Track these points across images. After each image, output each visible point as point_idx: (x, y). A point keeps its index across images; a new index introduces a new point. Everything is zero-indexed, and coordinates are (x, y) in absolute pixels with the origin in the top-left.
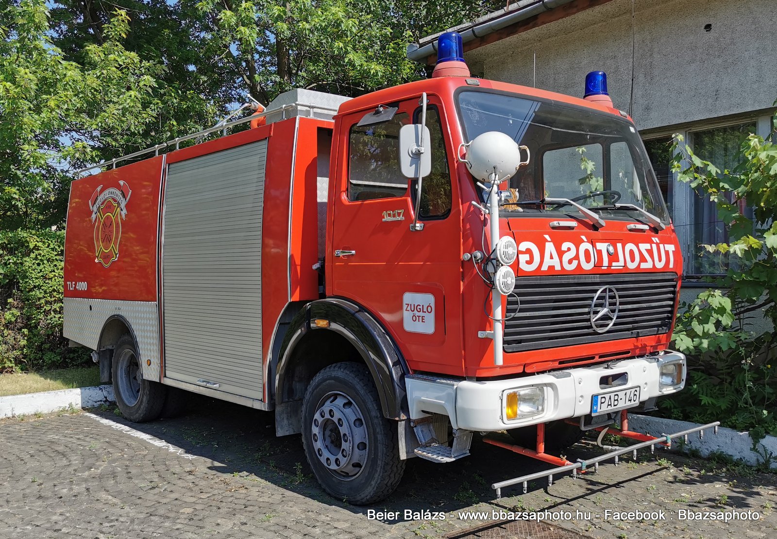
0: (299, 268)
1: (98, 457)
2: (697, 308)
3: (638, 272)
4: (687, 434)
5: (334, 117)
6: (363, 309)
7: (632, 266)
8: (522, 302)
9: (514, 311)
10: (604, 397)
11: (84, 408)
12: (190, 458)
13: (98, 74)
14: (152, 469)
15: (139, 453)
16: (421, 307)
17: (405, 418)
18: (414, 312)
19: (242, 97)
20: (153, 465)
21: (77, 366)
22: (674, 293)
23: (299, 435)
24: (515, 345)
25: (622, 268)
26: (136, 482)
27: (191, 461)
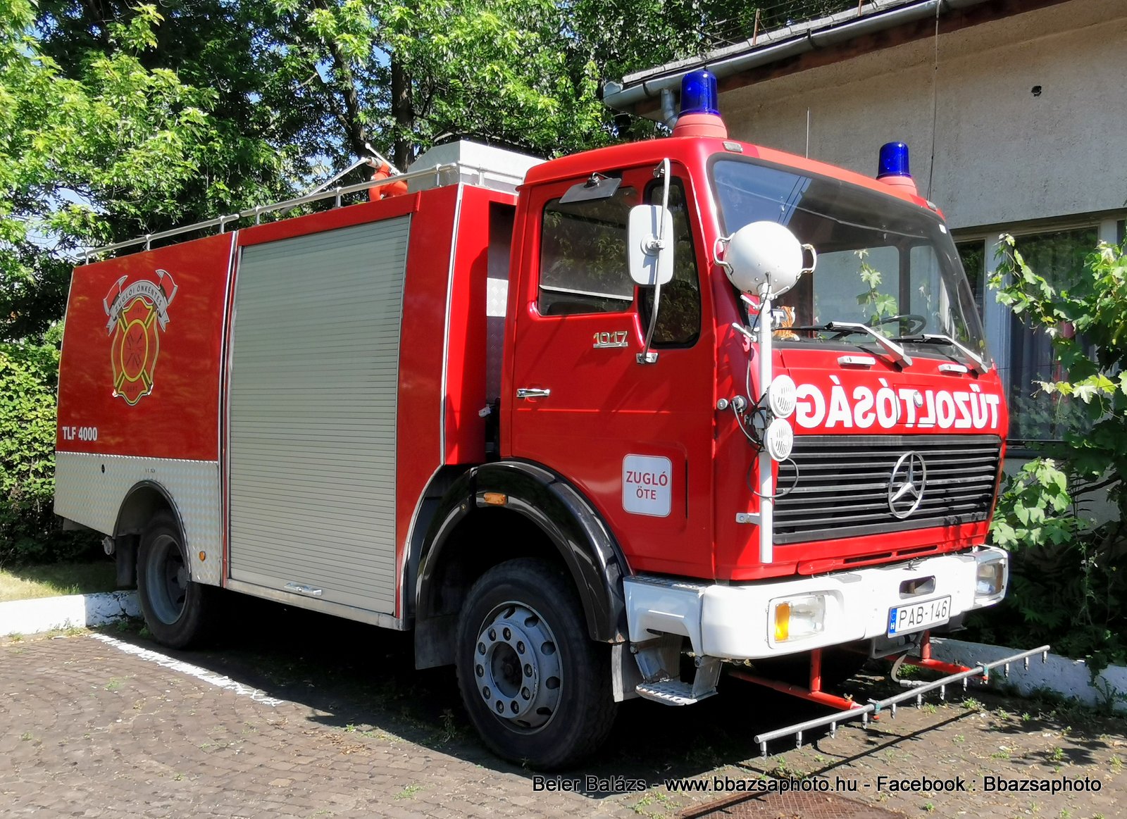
0: (457, 416)
1: (126, 703)
2: (1021, 484)
3: (953, 432)
4: (1009, 663)
5: (518, 188)
6: (560, 478)
7: (945, 424)
8: (802, 472)
9: (790, 484)
10: (905, 611)
11: (90, 627)
12: (273, 704)
13: (115, 102)
14: (215, 720)
15: (191, 696)
16: (651, 477)
17: (623, 640)
18: (641, 484)
19: (333, 148)
20: (215, 714)
21: (72, 560)
22: (994, 463)
23: (451, 668)
24: (785, 534)
25: (932, 426)
26: (193, 739)
27: (275, 709)
